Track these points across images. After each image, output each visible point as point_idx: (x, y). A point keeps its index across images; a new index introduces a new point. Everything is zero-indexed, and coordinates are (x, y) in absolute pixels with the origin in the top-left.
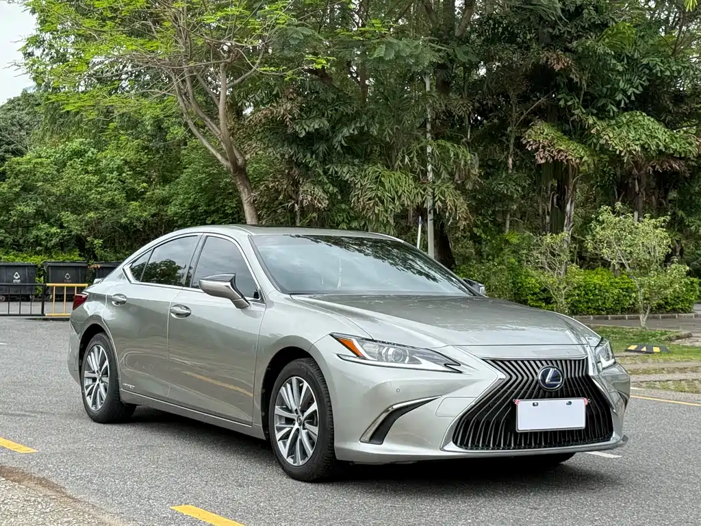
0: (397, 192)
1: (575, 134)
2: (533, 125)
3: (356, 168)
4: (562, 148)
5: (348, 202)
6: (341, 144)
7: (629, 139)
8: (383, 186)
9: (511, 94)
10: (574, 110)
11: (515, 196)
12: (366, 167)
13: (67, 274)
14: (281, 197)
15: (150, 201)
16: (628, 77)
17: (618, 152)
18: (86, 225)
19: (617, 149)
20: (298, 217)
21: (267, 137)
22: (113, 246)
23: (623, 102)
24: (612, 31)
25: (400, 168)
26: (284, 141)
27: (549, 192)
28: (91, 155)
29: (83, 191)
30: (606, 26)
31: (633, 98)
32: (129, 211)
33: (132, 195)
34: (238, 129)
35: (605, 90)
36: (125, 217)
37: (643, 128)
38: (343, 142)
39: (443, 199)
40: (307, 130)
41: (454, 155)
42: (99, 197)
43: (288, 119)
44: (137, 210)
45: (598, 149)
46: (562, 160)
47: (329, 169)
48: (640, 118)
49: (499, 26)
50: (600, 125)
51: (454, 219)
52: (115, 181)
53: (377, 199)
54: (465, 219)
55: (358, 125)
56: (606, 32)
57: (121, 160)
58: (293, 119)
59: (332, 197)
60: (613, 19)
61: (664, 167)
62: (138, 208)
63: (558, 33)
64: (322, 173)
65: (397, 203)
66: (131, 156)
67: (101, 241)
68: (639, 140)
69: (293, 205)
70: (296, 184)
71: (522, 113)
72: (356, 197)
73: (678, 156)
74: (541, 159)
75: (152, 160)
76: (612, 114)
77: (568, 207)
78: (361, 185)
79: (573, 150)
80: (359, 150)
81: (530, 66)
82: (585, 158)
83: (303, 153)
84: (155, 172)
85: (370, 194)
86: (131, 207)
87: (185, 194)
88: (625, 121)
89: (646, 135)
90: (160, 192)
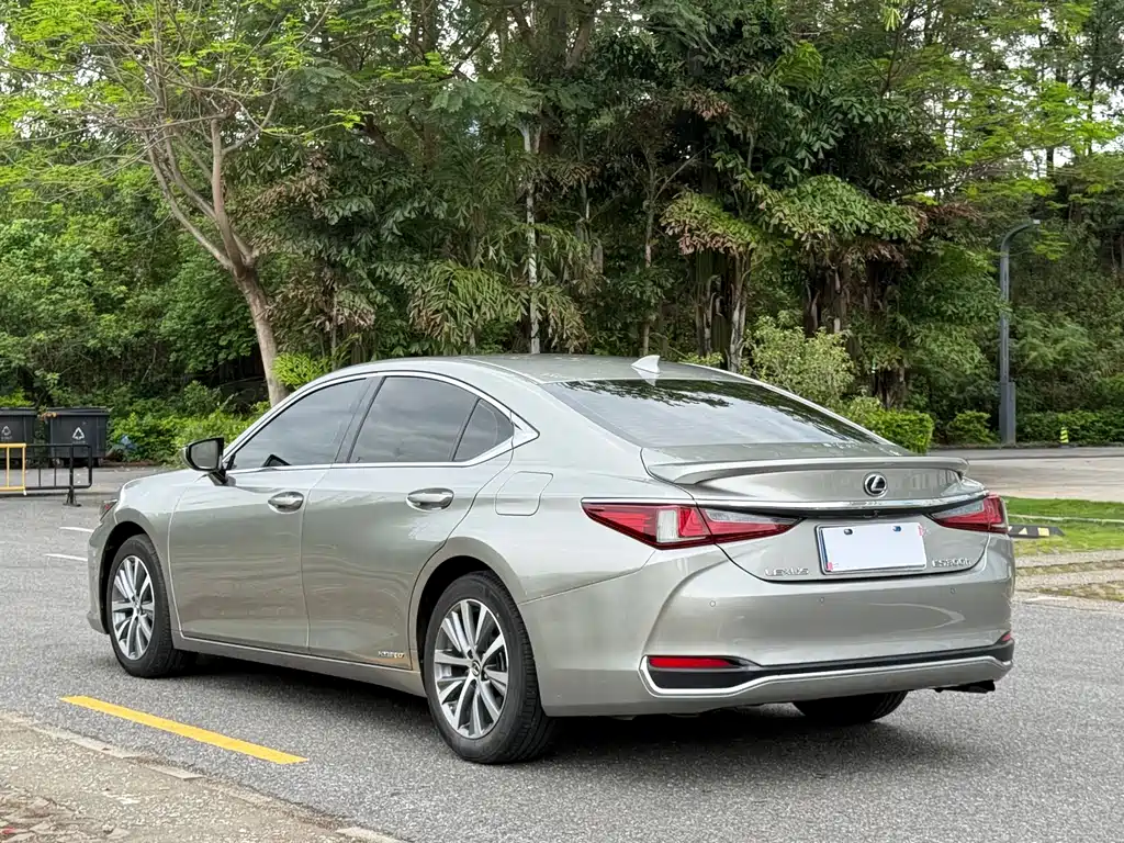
0: (475, 301)
1: (742, 208)
2: (678, 198)
3: (416, 268)
4: (717, 231)
5: (404, 316)
6: (393, 234)
7: (813, 216)
8: (456, 293)
9: (647, 152)
10: (738, 174)
11: (653, 301)
12: (431, 264)
13: (6, 427)
14: (307, 312)
15: (133, 312)
16: (814, 125)
17: (796, 236)
18: (33, 352)
19: (795, 232)
20: (334, 339)
21: (284, 225)
22: (77, 382)
23: (807, 161)
24: (788, 61)
25: (482, 265)
26: (309, 230)
27: (708, 294)
28: (39, 244)
29: (28, 300)
30: (780, 51)
31: (821, 155)
32: (100, 329)
33: (104, 304)
34: (245, 213)
35: (782, 144)
36: (94, 337)
37: (834, 200)
38: (396, 231)
39: (544, 308)
40: (341, 214)
41: (558, 245)
42: (52, 308)
43: (312, 199)
44: (111, 328)
45: (770, 231)
46: (717, 249)
47: (376, 269)
48: (832, 185)
49: (628, 54)
50: (772, 196)
51: (561, 338)
52: (78, 282)
53: (446, 311)
54: (578, 338)
55: (416, 205)
56: (781, 61)
57: (87, 251)
58: (320, 199)
59: (381, 308)
60: (790, 43)
61: (869, 254)
62: (113, 324)
63: (711, 63)
64: (365, 276)
65: (476, 316)
66: (103, 244)
67: (56, 376)
68: (827, 217)
69: (324, 322)
70: (329, 292)
71: (663, 181)
72: (416, 310)
73: (888, 239)
74: (688, 247)
75: (135, 250)
76: (791, 179)
77: (736, 315)
78: (423, 292)
79: (734, 234)
80: (421, 240)
81: (670, 113)
82: (753, 245)
83: (339, 246)
84: (140, 267)
85: (435, 305)
86: (103, 323)
87: (187, 301)
88: (809, 188)
89: (838, 211)
90: (149, 297)
